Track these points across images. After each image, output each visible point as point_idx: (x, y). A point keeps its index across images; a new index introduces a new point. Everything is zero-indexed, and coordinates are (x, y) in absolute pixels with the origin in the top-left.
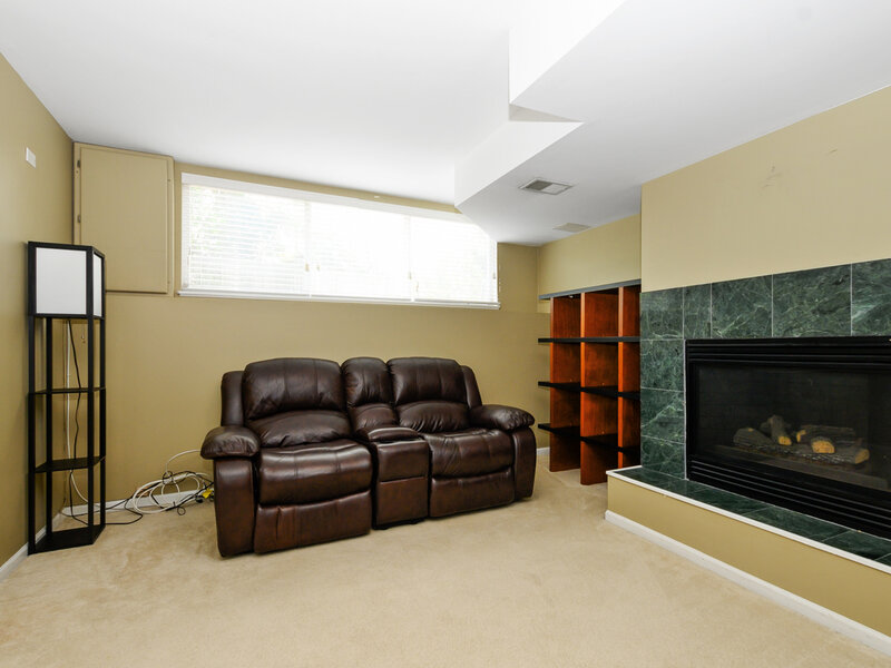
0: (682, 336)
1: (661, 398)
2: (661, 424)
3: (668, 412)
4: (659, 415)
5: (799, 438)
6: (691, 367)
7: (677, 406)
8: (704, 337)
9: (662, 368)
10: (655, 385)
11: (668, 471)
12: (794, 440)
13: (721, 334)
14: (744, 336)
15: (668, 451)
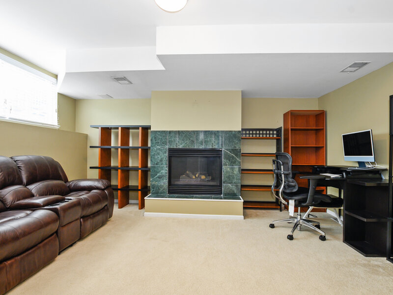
0: (167, 147)
1: (159, 169)
2: (159, 178)
3: (162, 173)
4: (158, 174)
5: (197, 176)
6: (170, 157)
7: (165, 171)
8: (175, 147)
9: (160, 158)
10: (157, 164)
11: (162, 193)
12: (196, 177)
13: (181, 147)
14: (187, 147)
15: (162, 186)
